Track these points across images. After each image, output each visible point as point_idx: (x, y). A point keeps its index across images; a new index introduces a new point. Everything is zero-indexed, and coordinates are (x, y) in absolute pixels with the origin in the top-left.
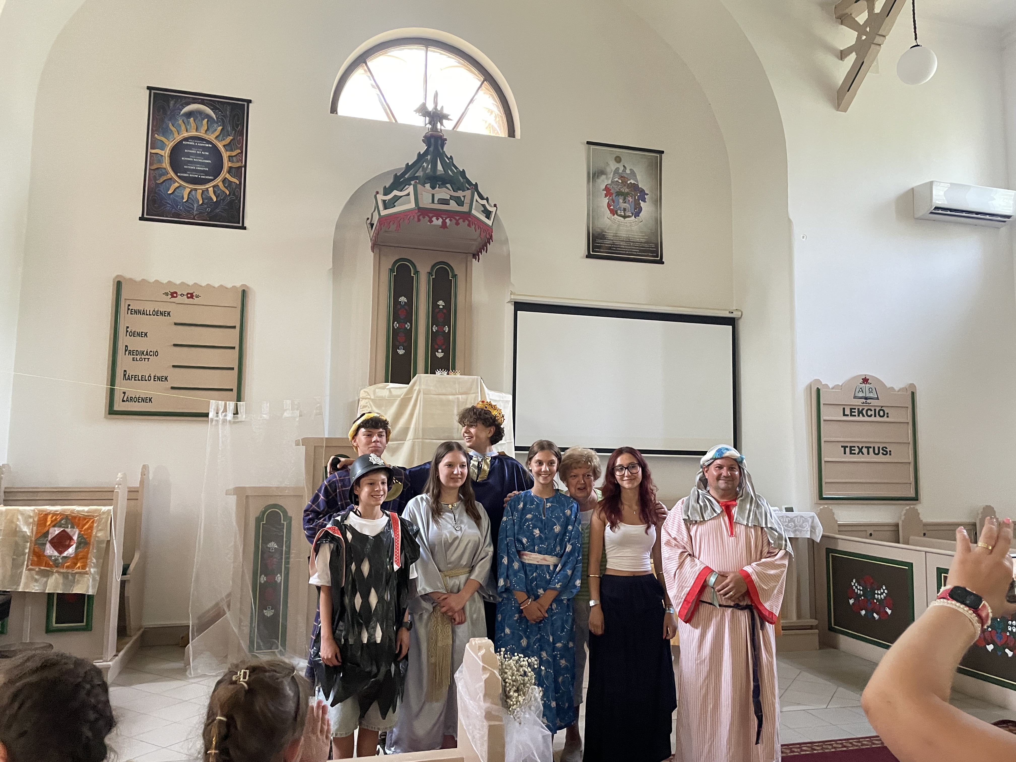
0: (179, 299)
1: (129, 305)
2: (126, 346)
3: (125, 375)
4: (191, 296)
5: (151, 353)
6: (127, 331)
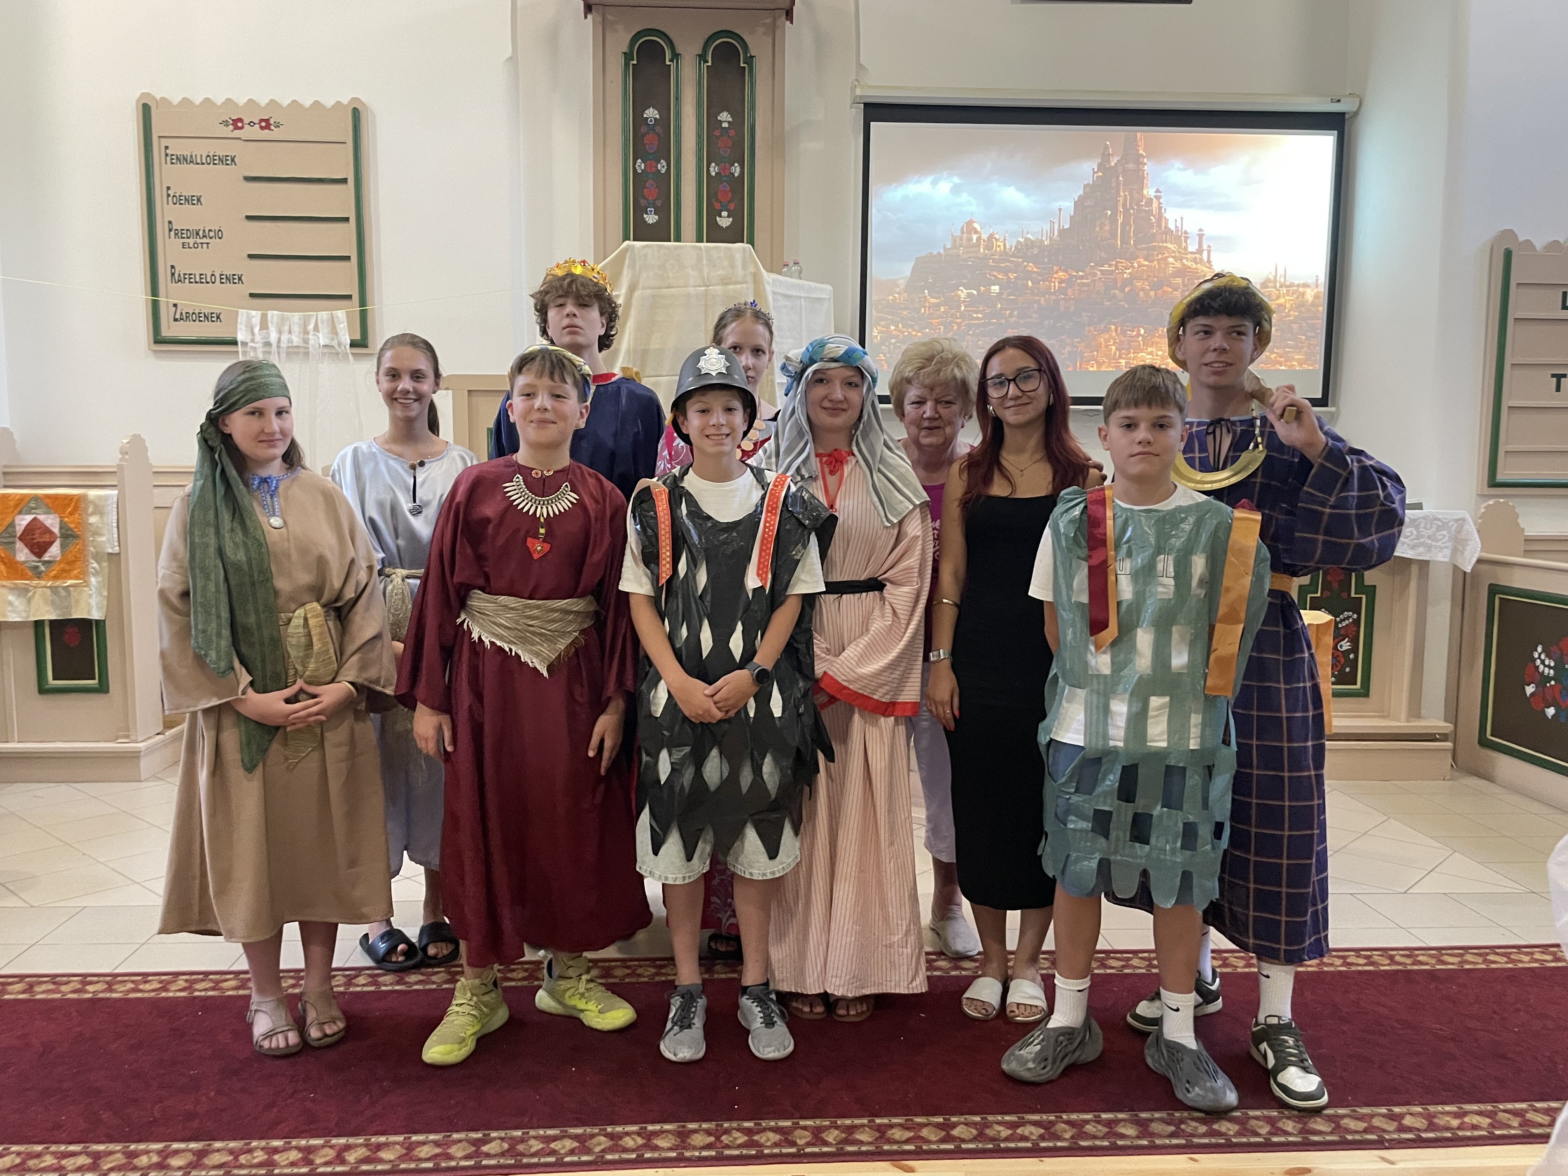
0: (248, 132)
1: (167, 148)
2: (170, 222)
3: (173, 274)
4: (266, 124)
5: (212, 234)
6: (169, 195)
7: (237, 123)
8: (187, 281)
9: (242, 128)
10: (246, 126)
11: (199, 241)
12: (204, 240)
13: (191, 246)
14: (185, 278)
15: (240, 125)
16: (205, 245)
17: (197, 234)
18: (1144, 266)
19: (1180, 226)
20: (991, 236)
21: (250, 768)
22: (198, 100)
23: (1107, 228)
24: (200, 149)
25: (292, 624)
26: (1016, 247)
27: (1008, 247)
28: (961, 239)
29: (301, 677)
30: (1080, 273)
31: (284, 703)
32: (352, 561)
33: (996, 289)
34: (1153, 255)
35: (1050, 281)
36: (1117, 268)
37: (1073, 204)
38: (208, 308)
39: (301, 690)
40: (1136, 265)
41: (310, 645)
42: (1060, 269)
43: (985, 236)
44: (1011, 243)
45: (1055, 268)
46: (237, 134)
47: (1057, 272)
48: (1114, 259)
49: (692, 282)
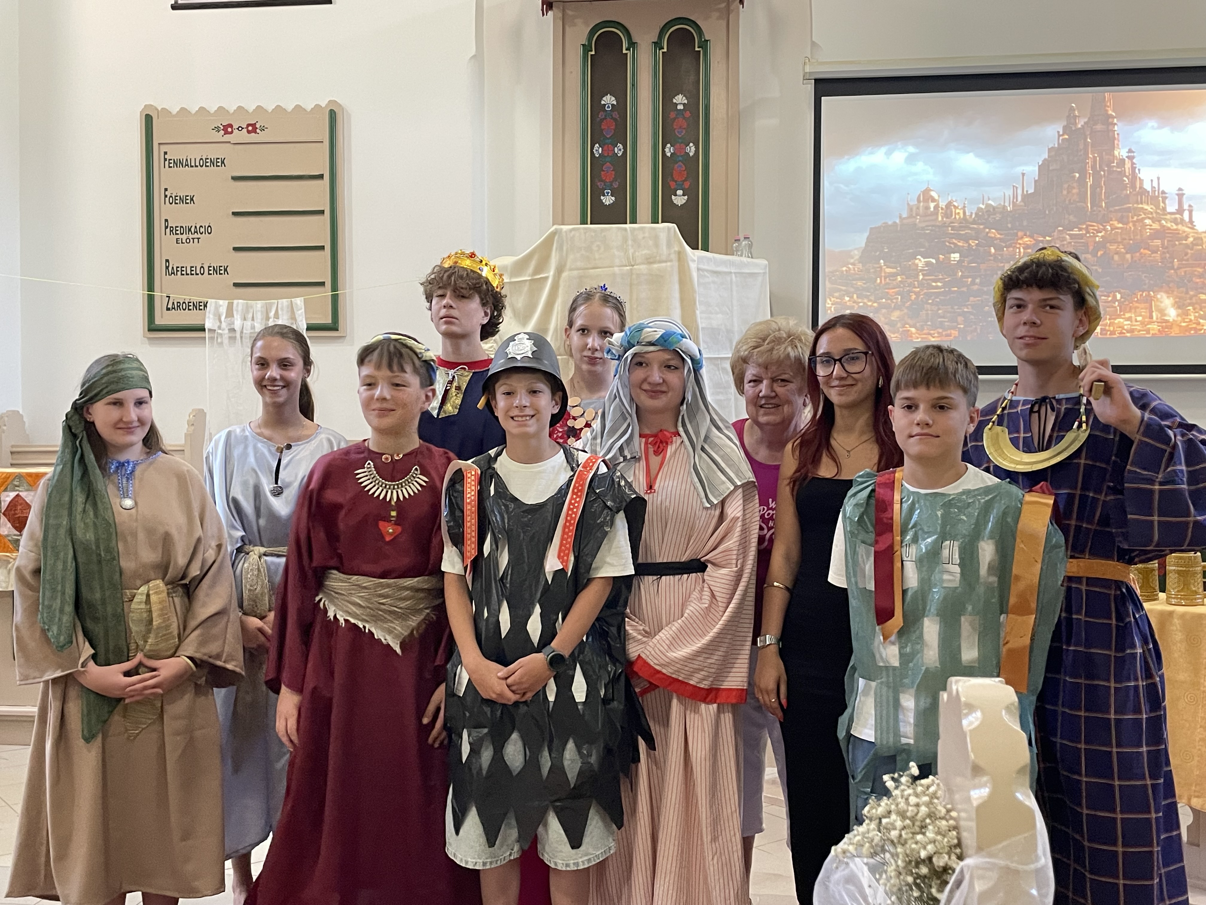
0: (236, 136)
1: (166, 153)
2: (166, 220)
3: (167, 268)
4: (253, 128)
5: (202, 230)
6: (166, 196)
7: (227, 129)
8: (179, 273)
9: (232, 132)
10: (236, 131)
11: (191, 236)
12: (196, 236)
13: (184, 241)
14: (177, 271)
15: (230, 130)
16: (196, 240)
17: (190, 230)
18: (1118, 228)
19: (1157, 187)
20: (949, 205)
21: (88, 739)
22: (194, 109)
23: (1075, 191)
24: (195, 153)
25: (135, 600)
26: (976, 214)
27: (967, 214)
28: (918, 208)
29: (142, 651)
30: (1048, 238)
31: (121, 676)
32: (199, 540)
33: (955, 256)
34: (1128, 217)
35: (1015, 247)
36: (1088, 232)
37: (1037, 168)
38: (195, 299)
39: (140, 664)
40: (1109, 228)
41: (151, 621)
42: (1025, 235)
43: (943, 204)
44: (971, 210)
45: (1020, 234)
46: (227, 138)
47: (1022, 238)
48: (1084, 223)
49: (617, 262)
